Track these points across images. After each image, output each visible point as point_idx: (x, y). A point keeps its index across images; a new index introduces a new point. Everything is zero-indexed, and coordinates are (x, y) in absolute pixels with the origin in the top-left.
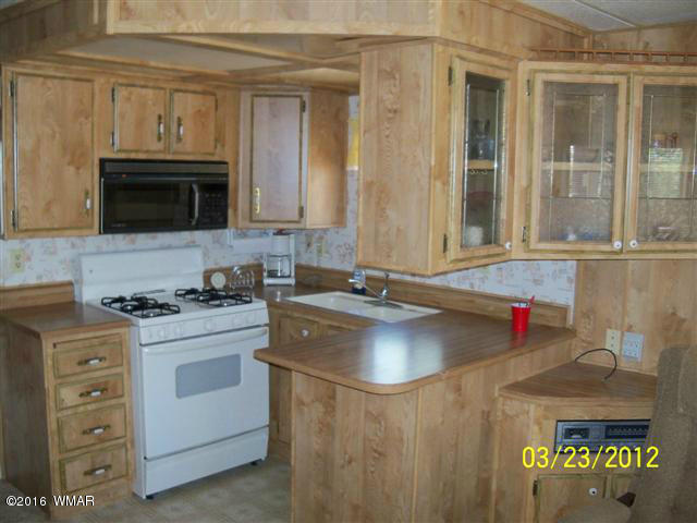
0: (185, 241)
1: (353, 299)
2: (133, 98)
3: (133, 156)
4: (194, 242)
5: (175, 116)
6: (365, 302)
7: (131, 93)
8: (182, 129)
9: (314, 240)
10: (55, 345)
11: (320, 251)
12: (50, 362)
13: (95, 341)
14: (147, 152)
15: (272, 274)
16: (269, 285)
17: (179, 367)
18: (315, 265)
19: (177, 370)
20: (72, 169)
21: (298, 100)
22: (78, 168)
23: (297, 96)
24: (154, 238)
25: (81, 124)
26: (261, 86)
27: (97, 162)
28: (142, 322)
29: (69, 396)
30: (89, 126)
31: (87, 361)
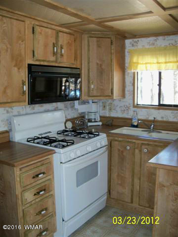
0: (54, 108)
1: (136, 130)
2: (43, 33)
3: (42, 63)
4: (57, 107)
5: (60, 43)
6: (142, 131)
7: (42, 30)
8: (63, 50)
9: (107, 104)
10: (21, 169)
11: (110, 109)
12: (18, 179)
13: (39, 164)
14: (48, 61)
15: (90, 121)
16: (90, 126)
17: (78, 171)
18: (108, 115)
19: (77, 173)
20: (16, 69)
21: (110, 39)
22: (19, 69)
23: (109, 38)
24: (42, 106)
25: (20, 44)
26: (93, 32)
27: (27, 66)
28: (62, 151)
29: (29, 196)
30: (24, 45)
31: (37, 176)
